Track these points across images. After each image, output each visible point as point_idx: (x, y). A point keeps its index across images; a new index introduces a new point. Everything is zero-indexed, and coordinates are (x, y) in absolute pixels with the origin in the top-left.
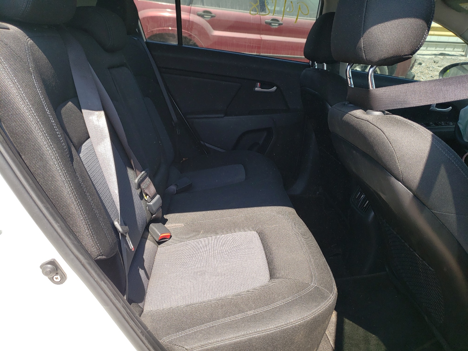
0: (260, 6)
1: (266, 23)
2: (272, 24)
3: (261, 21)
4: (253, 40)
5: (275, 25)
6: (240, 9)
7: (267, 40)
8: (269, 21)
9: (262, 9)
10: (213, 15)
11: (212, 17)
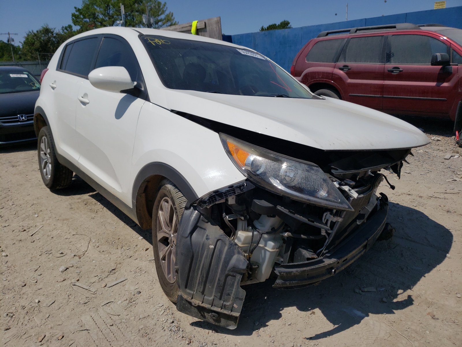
0: (386, 58)
1: (389, 71)
2: (394, 71)
3: (384, 69)
4: (377, 84)
5: (396, 72)
6: (370, 62)
7: (388, 85)
8: (392, 69)
9: (388, 60)
10: (349, 68)
11: (349, 69)
